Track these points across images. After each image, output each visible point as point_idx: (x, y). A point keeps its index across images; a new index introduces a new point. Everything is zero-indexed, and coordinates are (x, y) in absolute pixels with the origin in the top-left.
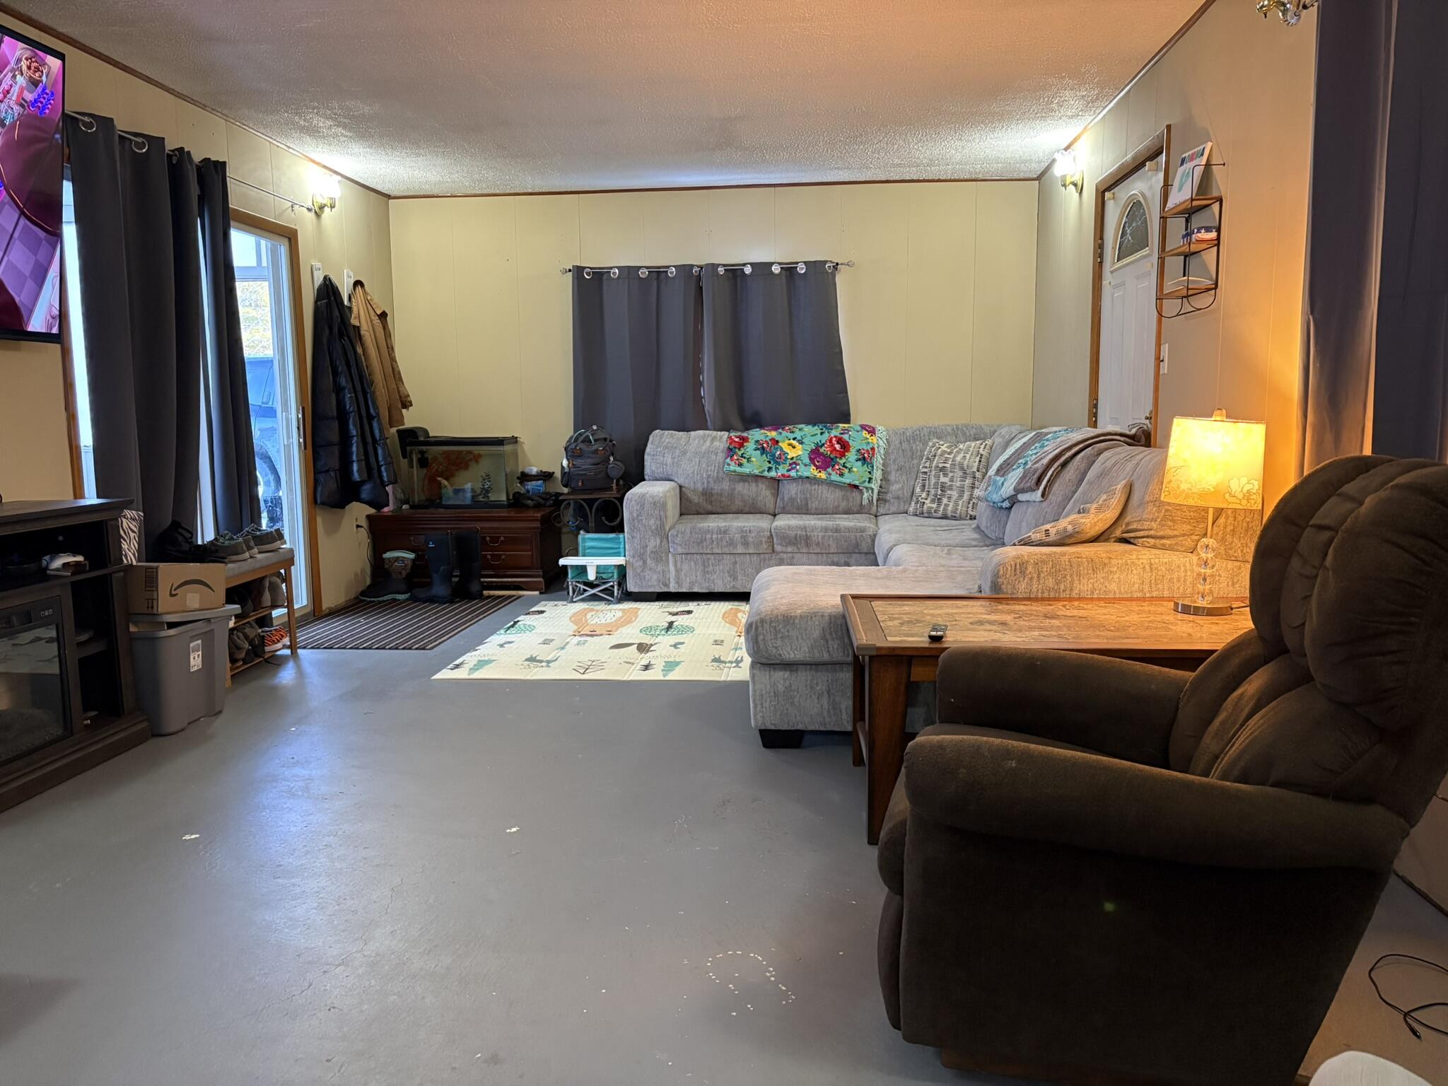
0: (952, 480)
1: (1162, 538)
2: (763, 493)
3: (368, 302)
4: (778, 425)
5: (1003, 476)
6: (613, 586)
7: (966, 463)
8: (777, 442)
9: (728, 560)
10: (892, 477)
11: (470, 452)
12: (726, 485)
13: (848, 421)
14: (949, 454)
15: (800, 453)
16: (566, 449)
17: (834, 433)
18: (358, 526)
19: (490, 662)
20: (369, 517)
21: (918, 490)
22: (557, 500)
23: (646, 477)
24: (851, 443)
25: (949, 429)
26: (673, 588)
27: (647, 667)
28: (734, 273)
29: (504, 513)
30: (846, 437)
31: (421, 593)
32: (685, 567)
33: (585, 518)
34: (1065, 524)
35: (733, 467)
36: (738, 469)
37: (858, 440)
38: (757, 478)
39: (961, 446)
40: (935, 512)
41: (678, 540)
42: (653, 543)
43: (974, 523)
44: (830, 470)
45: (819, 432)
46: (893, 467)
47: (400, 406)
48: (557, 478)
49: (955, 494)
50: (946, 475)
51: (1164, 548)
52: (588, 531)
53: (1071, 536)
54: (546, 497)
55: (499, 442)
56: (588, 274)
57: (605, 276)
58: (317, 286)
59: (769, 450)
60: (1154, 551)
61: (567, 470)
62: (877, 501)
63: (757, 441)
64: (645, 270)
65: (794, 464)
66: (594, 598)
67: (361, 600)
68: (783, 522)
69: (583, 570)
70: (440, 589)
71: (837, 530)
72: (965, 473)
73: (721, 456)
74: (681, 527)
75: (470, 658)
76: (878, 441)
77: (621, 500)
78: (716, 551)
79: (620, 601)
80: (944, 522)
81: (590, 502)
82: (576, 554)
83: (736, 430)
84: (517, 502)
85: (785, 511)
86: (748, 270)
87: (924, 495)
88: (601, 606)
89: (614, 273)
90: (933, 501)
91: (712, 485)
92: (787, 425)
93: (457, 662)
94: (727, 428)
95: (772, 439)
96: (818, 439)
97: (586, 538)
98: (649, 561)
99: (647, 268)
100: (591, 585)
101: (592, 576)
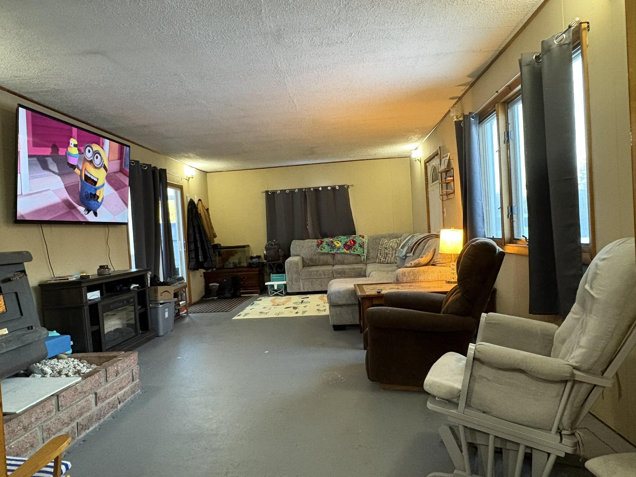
0: (389, 251)
1: (443, 263)
2: (329, 259)
3: (203, 206)
4: (332, 237)
5: (403, 249)
6: (282, 291)
7: (393, 246)
8: (333, 242)
9: (319, 280)
10: (371, 251)
11: (234, 251)
12: (317, 256)
13: (355, 234)
14: (388, 243)
15: (340, 245)
16: (265, 248)
17: (351, 238)
18: (201, 276)
19: (248, 314)
20: (204, 273)
21: (379, 255)
22: (263, 265)
23: (291, 255)
24: (356, 241)
25: (387, 235)
26: (302, 290)
27: (297, 313)
28: (316, 190)
29: (246, 269)
30: (355, 239)
31: (221, 296)
32: (306, 283)
33: (272, 269)
34: (416, 261)
35: (319, 251)
36: (321, 251)
37: (359, 240)
38: (328, 254)
39: (391, 240)
40: (385, 262)
41: (303, 275)
42: (295, 276)
43: (396, 265)
44: (350, 250)
45: (346, 238)
46: (370, 248)
47: (213, 237)
48: (262, 257)
49: (390, 256)
50: (387, 250)
51: (444, 266)
52: (273, 274)
53: (418, 264)
54: (259, 263)
55: (244, 247)
56: (270, 193)
57: (275, 193)
58: (188, 202)
59: (331, 245)
60: (441, 267)
61: (266, 255)
62: (366, 259)
63: (326, 242)
64: (288, 191)
65: (339, 248)
66: (277, 295)
67: (203, 300)
68: (337, 267)
69: (273, 286)
70: (228, 295)
71: (354, 269)
72: (393, 249)
73: (315, 247)
74: (303, 270)
75: (243, 313)
76: (365, 240)
77: (284, 263)
78: (315, 278)
79: (285, 296)
80: (387, 265)
81: (274, 264)
82: (270, 281)
83: (319, 238)
84: (250, 265)
85: (336, 264)
86: (320, 189)
87: (381, 256)
88: (280, 297)
89: (278, 192)
90: (384, 258)
91: (313, 257)
92: (336, 236)
93: (239, 314)
94: (316, 238)
95: (331, 241)
96: (346, 240)
97: (273, 276)
98: (294, 282)
99: (288, 190)
100: (276, 291)
101: (276, 288)
